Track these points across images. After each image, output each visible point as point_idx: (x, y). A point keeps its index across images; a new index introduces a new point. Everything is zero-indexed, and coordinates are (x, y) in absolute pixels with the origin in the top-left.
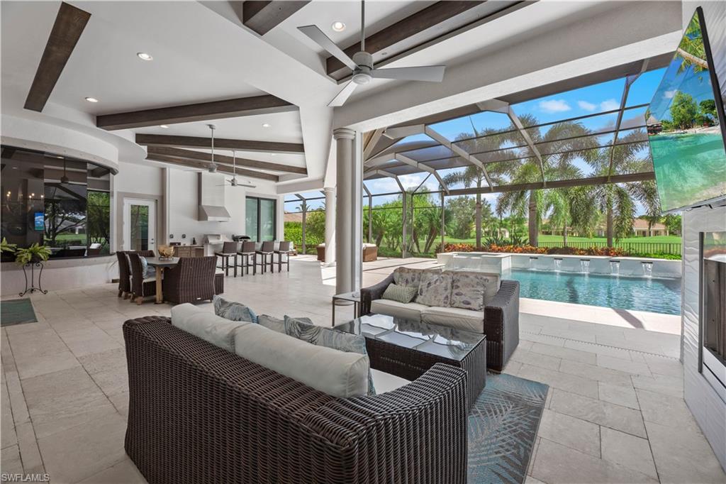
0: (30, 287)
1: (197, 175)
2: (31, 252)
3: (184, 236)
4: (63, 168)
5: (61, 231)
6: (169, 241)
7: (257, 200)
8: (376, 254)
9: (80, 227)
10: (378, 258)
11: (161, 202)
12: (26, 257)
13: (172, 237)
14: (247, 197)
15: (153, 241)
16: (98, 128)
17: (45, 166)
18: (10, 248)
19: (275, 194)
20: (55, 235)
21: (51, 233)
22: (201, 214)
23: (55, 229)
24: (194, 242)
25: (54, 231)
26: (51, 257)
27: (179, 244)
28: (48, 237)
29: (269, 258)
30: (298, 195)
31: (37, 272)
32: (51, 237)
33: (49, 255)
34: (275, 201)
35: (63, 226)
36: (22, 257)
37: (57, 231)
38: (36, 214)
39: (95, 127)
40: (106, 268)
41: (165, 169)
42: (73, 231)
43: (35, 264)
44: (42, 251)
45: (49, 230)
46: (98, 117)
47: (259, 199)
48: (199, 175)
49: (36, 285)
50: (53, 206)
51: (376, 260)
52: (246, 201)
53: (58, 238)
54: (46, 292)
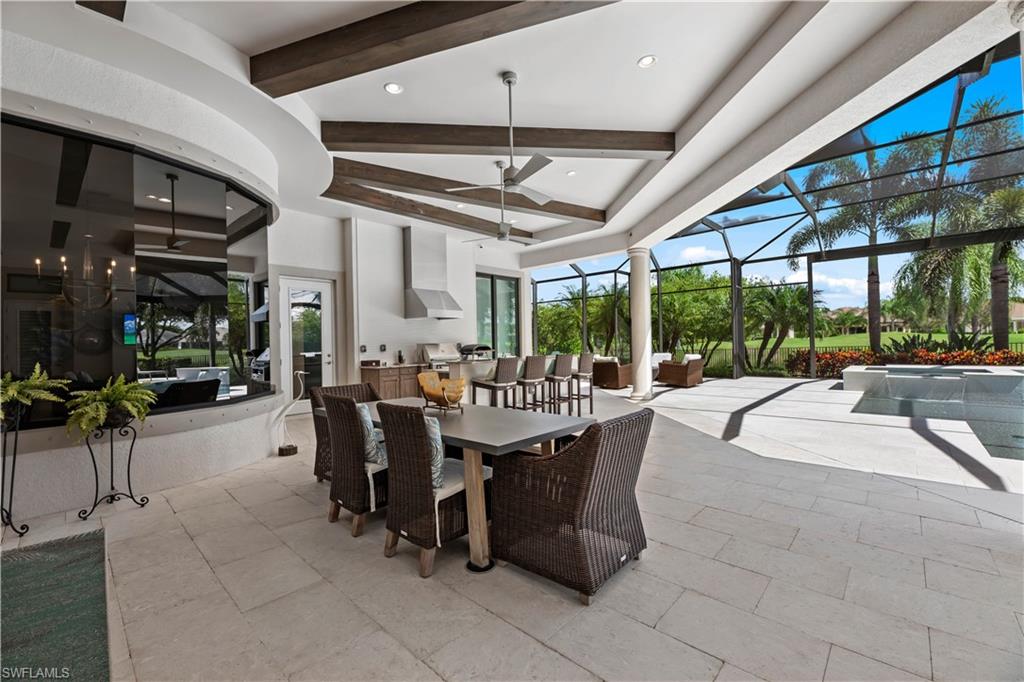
0: (105, 490)
1: (401, 231)
2: (106, 399)
3: (383, 348)
4: (169, 231)
5: (162, 345)
6: (358, 358)
7: (489, 280)
8: (701, 372)
9: (184, 340)
10: (704, 379)
11: (343, 284)
12: (92, 414)
13: (363, 349)
14: (478, 274)
15: (330, 359)
16: (252, 87)
17: (138, 227)
18: (53, 390)
19: (516, 267)
20: (155, 351)
21: (150, 348)
22: (411, 305)
23: (154, 343)
24: (401, 359)
25: (154, 346)
26: (155, 408)
27: (378, 363)
28: (146, 354)
29: (564, 388)
30: (573, 266)
31: (122, 446)
32: (150, 353)
33: (150, 405)
34: (517, 280)
35: (164, 339)
36: (82, 415)
37: (158, 346)
38: (126, 316)
39: (246, 82)
40: (267, 423)
41: (349, 219)
42: (175, 345)
43: (116, 431)
44: (131, 395)
45: (147, 345)
46: (252, 59)
47: (493, 278)
48: (406, 231)
49: (121, 486)
50: (152, 305)
51: (702, 382)
52: (477, 281)
53: (159, 355)
54: (143, 503)
